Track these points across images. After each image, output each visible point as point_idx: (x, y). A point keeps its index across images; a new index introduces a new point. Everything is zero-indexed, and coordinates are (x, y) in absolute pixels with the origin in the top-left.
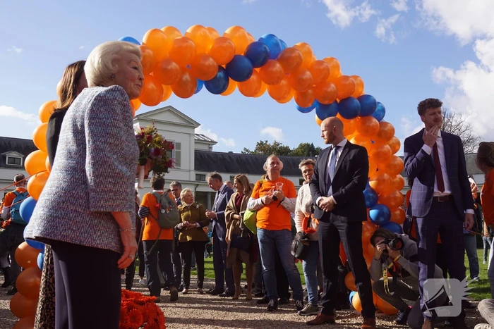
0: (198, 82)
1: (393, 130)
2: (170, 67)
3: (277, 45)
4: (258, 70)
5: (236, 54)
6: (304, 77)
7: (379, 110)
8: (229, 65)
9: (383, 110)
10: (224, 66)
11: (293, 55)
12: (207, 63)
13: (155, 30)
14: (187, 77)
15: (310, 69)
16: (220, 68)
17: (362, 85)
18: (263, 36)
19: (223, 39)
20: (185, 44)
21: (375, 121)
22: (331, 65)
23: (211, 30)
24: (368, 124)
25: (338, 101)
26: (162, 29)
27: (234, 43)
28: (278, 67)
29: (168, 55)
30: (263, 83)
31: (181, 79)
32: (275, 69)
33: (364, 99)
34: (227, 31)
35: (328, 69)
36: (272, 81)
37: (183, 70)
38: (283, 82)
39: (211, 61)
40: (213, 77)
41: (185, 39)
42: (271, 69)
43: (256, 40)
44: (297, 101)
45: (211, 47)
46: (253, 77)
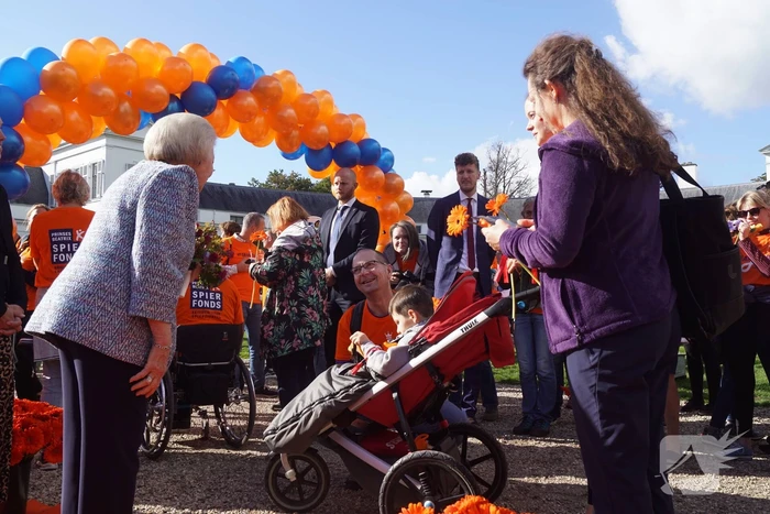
0: (142, 114)
1: (402, 184)
2: (100, 93)
3: (250, 71)
4: (225, 102)
5: (194, 80)
6: (286, 115)
7: (386, 159)
8: (184, 94)
9: (392, 159)
10: (179, 95)
11: (270, 86)
12: (153, 91)
13: (79, 41)
14: (126, 106)
15: (295, 105)
16: (173, 97)
17: (363, 126)
18: (232, 60)
19: (177, 60)
20: (122, 64)
21: (379, 173)
22: (323, 99)
23: (160, 46)
24: (370, 176)
25: (333, 145)
26: (91, 41)
27: (193, 66)
28: (250, 100)
29: (100, 77)
30: (232, 121)
31: (118, 109)
32: (245, 103)
33: (365, 144)
34: (183, 50)
35: (316, 106)
36: (244, 118)
37: (121, 98)
38: (259, 120)
39: (160, 88)
40: (163, 108)
41: (123, 56)
42: (239, 102)
43: (223, 64)
44: (280, 146)
45: (159, 69)
46: (218, 112)
